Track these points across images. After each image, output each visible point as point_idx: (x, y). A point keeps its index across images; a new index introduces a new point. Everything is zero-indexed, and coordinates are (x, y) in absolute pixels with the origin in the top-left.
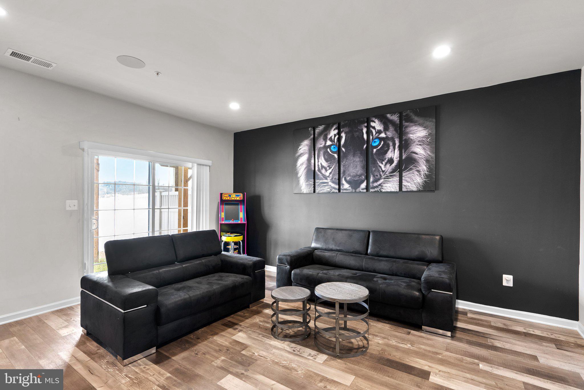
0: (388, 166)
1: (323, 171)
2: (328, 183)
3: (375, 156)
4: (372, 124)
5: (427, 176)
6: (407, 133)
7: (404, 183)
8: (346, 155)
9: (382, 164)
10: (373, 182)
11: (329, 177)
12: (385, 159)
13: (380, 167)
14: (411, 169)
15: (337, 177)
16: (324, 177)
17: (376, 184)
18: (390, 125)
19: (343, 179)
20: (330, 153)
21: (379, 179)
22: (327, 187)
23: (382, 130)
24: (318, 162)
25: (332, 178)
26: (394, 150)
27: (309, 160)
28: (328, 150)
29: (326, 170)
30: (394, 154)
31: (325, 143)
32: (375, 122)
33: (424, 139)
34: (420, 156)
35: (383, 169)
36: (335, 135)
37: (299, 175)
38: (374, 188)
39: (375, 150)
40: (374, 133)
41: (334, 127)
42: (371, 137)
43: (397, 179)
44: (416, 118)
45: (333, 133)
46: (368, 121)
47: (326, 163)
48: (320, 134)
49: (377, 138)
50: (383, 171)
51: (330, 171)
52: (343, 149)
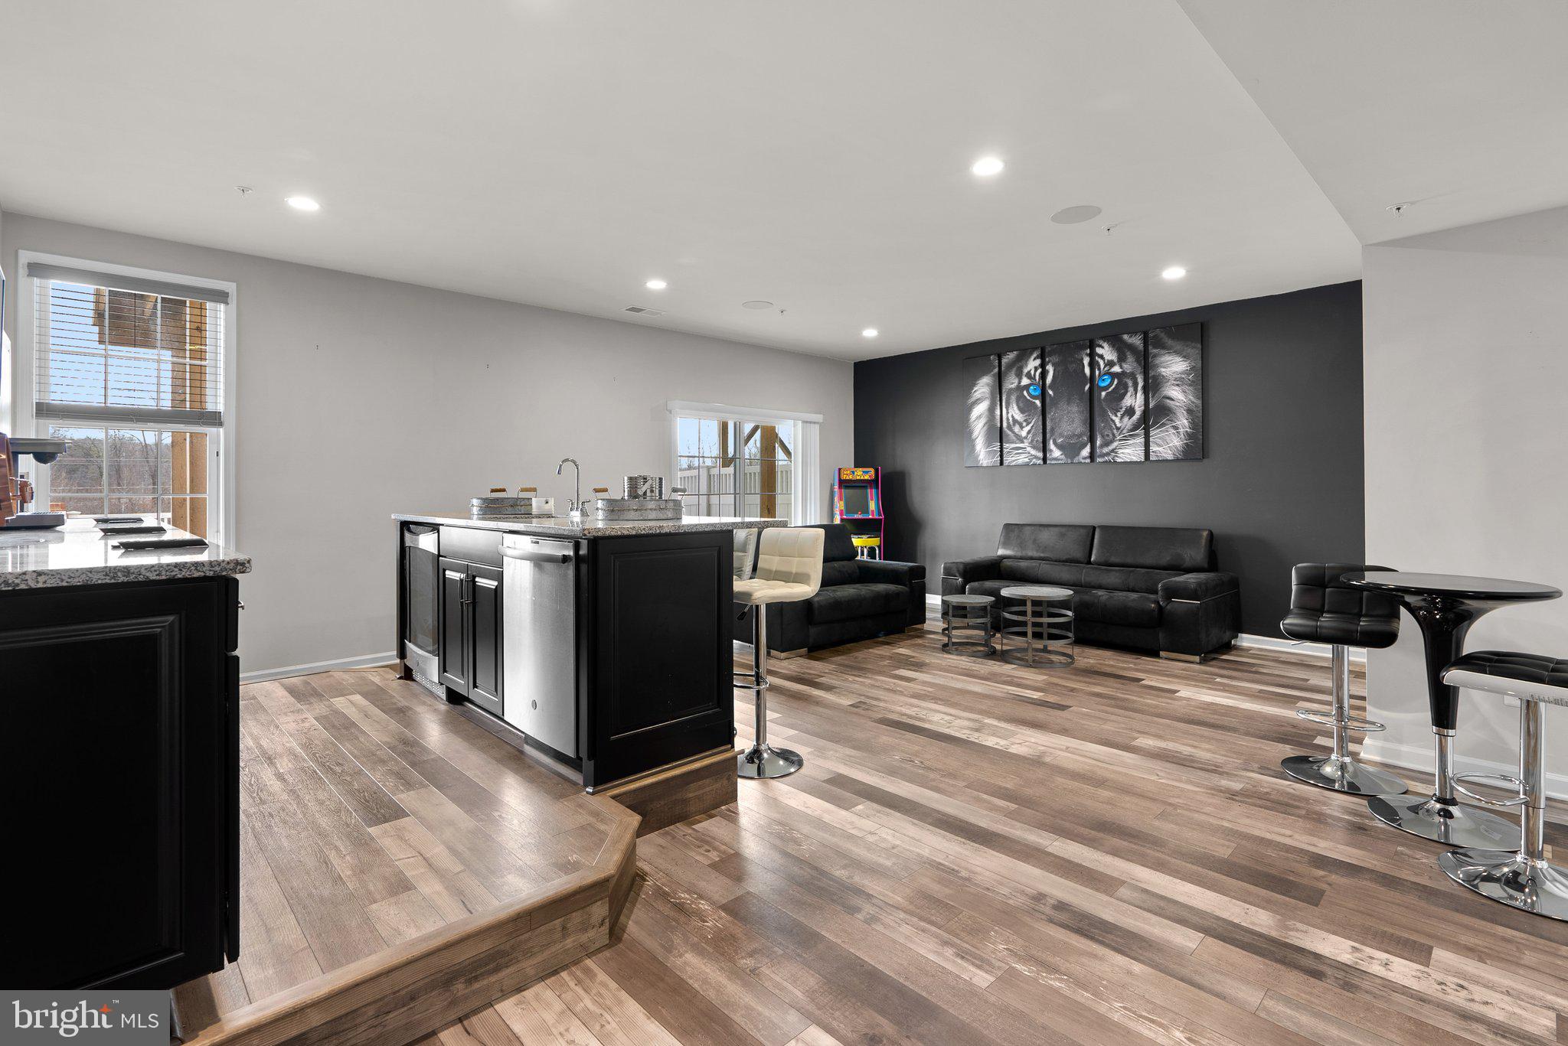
0: (1126, 419)
1: (1017, 429)
2: (1025, 448)
3: (1104, 404)
4: (1099, 351)
5: (1189, 436)
6: (1157, 366)
7: (1153, 448)
8: (1055, 401)
9: (1116, 416)
10: (1102, 446)
11: (1026, 438)
12: (1121, 408)
13: (1113, 421)
14: (1163, 425)
15: (1040, 438)
16: (1018, 439)
17: (1106, 450)
18: (1128, 353)
19: (1051, 441)
20: (1028, 398)
21: (1112, 442)
22: (1023, 456)
23: (1116, 360)
24: (1008, 413)
25: (1032, 441)
26: (1136, 394)
27: (991, 410)
28: (1025, 393)
29: (1022, 427)
30: (1135, 400)
31: (1020, 382)
32: (1103, 347)
33: (1183, 376)
34: (1178, 404)
35: (1118, 425)
36: (1036, 369)
37: (974, 436)
38: (1103, 455)
39: (1103, 394)
40: (1102, 366)
41: (1035, 355)
42: (1097, 372)
43: (1141, 440)
44: (1170, 342)
45: (1033, 364)
46: (1092, 346)
47: (1021, 415)
48: (1010, 366)
49: (1108, 373)
50: (1118, 429)
51: (1029, 428)
52: (1051, 392)
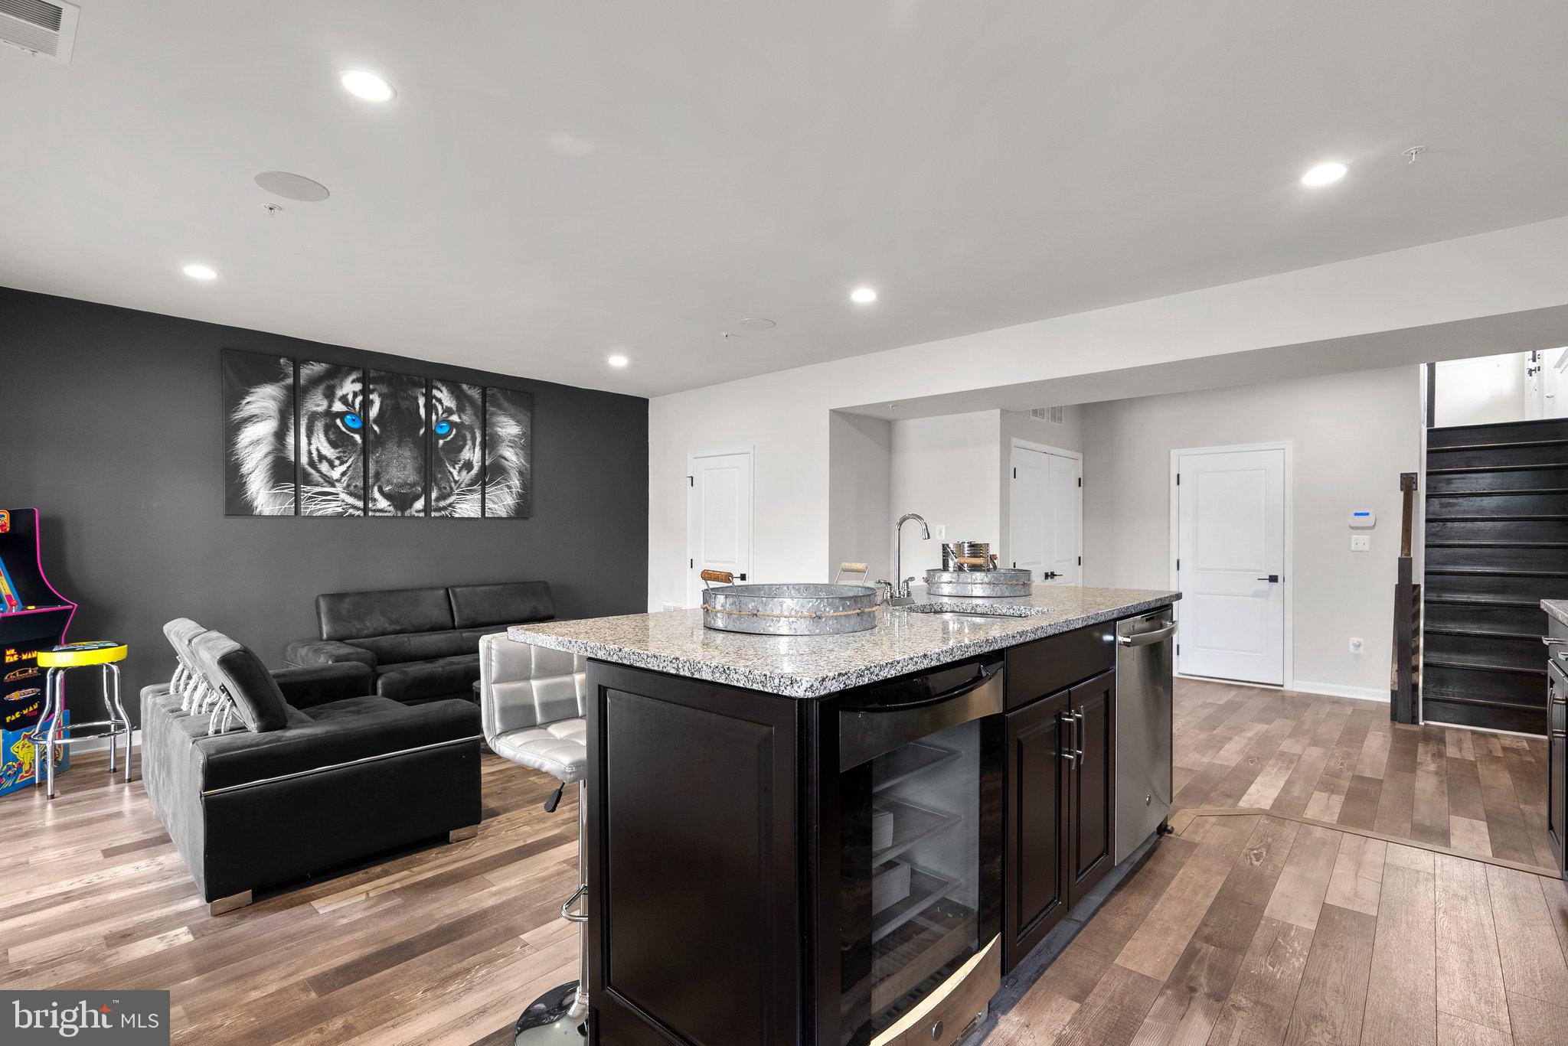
0: (464, 473)
1: (324, 467)
2: (337, 494)
3: (441, 453)
4: (435, 392)
5: (520, 496)
6: (494, 424)
7: (489, 505)
8: (380, 441)
9: (454, 468)
10: (438, 499)
11: (339, 481)
12: (460, 461)
13: (451, 473)
14: (499, 483)
15: (360, 483)
16: (326, 481)
17: (442, 504)
18: (467, 405)
19: (376, 489)
20: (343, 429)
21: (449, 495)
22: (334, 504)
23: (454, 409)
24: (310, 444)
25: (348, 486)
26: (474, 448)
27: (280, 436)
28: (338, 422)
29: (332, 466)
30: (472, 454)
31: (330, 406)
32: (441, 391)
33: (516, 439)
34: (511, 465)
35: (457, 478)
36: (355, 395)
37: (244, 470)
38: (439, 509)
39: (441, 442)
40: (440, 412)
41: (354, 376)
42: (434, 417)
43: (477, 496)
44: (506, 404)
45: (349, 387)
46: (429, 387)
47: (332, 450)
48: (315, 382)
49: (446, 420)
50: (456, 482)
51: (343, 468)
52: (376, 428)
